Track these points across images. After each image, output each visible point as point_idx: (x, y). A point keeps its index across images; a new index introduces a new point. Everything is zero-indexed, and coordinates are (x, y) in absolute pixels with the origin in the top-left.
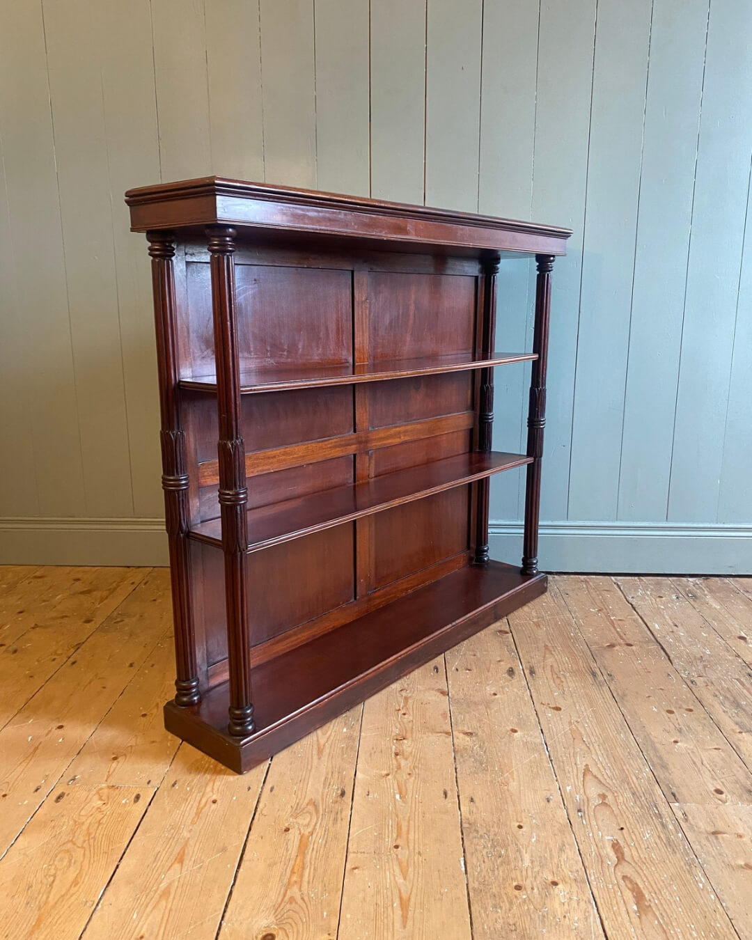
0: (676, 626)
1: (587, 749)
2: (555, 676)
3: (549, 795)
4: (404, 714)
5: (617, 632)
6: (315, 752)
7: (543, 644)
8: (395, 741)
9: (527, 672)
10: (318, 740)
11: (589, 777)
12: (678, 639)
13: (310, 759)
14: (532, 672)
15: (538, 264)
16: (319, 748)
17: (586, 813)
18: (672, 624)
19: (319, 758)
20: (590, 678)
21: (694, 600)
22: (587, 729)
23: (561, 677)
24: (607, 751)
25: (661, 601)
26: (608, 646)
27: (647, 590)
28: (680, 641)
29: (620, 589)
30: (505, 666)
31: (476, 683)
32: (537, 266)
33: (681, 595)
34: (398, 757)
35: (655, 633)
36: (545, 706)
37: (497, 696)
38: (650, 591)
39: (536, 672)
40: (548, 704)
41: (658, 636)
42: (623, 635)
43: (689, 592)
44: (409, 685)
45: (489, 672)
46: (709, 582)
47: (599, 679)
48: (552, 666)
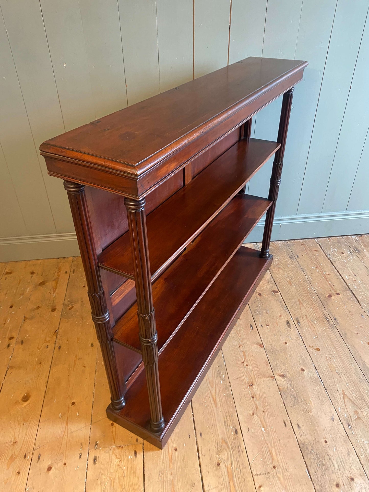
0: (355, 275)
1: (340, 378)
2: (310, 324)
3: (332, 415)
4: (247, 365)
5: (329, 283)
6: (212, 402)
7: (297, 299)
8: (249, 387)
9: (296, 322)
10: (211, 393)
11: (346, 399)
12: (358, 286)
13: (212, 408)
14: (298, 322)
16: (213, 398)
17: (352, 426)
18: (353, 274)
19: (216, 406)
20: (326, 322)
21: (359, 254)
22: (336, 362)
23: (313, 324)
24: (349, 378)
25: (343, 256)
26: (328, 296)
27: (335, 248)
28: (360, 288)
29: (321, 248)
30: (284, 319)
31: (274, 335)
33: (352, 251)
34: (254, 399)
35: (347, 283)
36: (312, 348)
37: (287, 344)
38: (337, 249)
39: (300, 322)
40: (313, 347)
41: (349, 284)
42: (333, 286)
43: (355, 247)
44: (242, 341)
45: (278, 325)
46: (362, 239)
47: (331, 323)
48: (306, 316)
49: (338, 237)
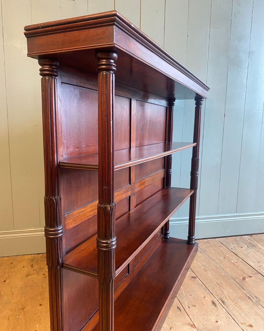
0: (259, 262)
2: (235, 303)
5: (239, 269)
7: (215, 282)
9: (221, 302)
14: (223, 302)
15: (196, 102)
18: (257, 262)
20: (249, 300)
21: (255, 247)
23: (237, 302)
25: (243, 249)
26: (243, 279)
29: (223, 244)
30: (209, 299)
31: (203, 315)
32: (195, 103)
33: (248, 245)
35: (254, 268)
36: (244, 325)
37: (219, 323)
38: (235, 244)
39: (225, 301)
40: (245, 323)
41: (257, 269)
42: (243, 271)
43: (250, 243)
44: (171, 323)
45: (204, 306)
46: (253, 237)
47: (254, 301)
48: (228, 296)
49: (234, 237)
